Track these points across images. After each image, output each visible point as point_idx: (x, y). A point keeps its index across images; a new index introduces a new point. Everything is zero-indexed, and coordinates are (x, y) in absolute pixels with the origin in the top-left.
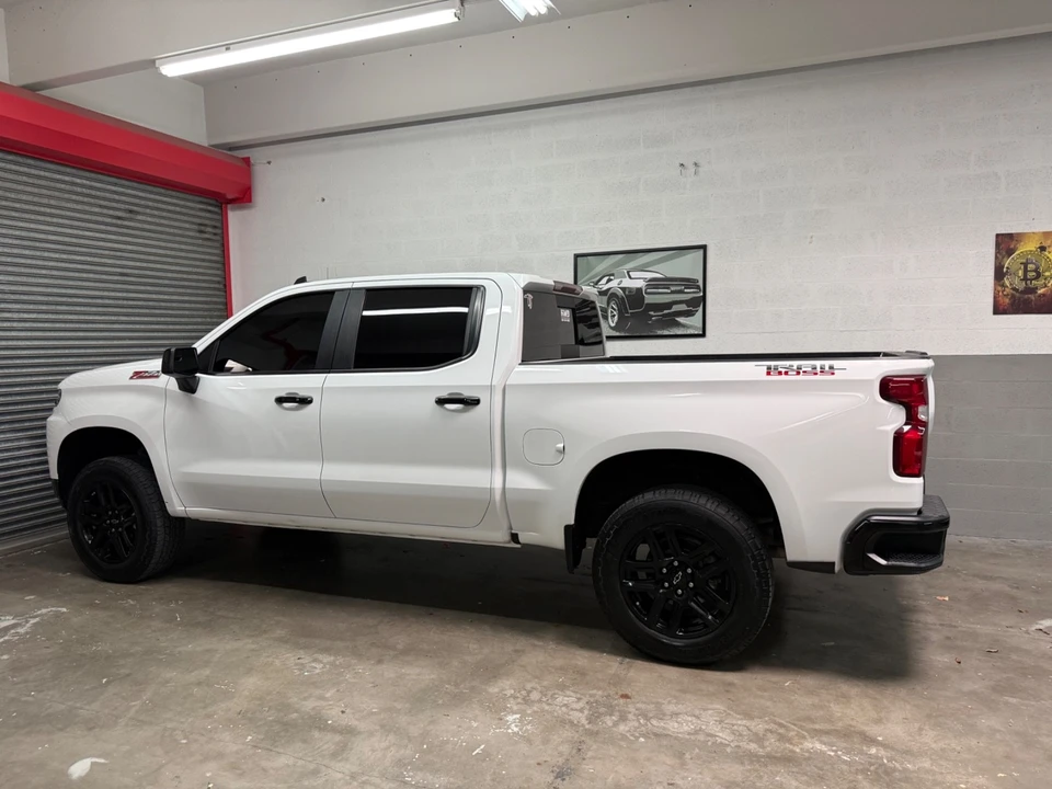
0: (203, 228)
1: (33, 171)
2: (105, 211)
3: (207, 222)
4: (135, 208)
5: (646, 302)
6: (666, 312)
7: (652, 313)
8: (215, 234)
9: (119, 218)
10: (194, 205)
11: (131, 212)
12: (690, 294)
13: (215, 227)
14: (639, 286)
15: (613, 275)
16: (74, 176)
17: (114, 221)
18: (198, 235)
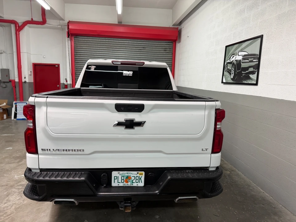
0: (166, 50)
1: (120, 41)
2: (137, 48)
3: (168, 48)
4: (145, 47)
5: (242, 67)
6: (247, 71)
7: (243, 72)
8: (170, 51)
9: (140, 50)
10: (164, 44)
11: (143, 48)
12: (255, 62)
13: (170, 49)
14: (240, 59)
15: (234, 54)
16: (129, 41)
17: (139, 51)
18: (164, 52)
